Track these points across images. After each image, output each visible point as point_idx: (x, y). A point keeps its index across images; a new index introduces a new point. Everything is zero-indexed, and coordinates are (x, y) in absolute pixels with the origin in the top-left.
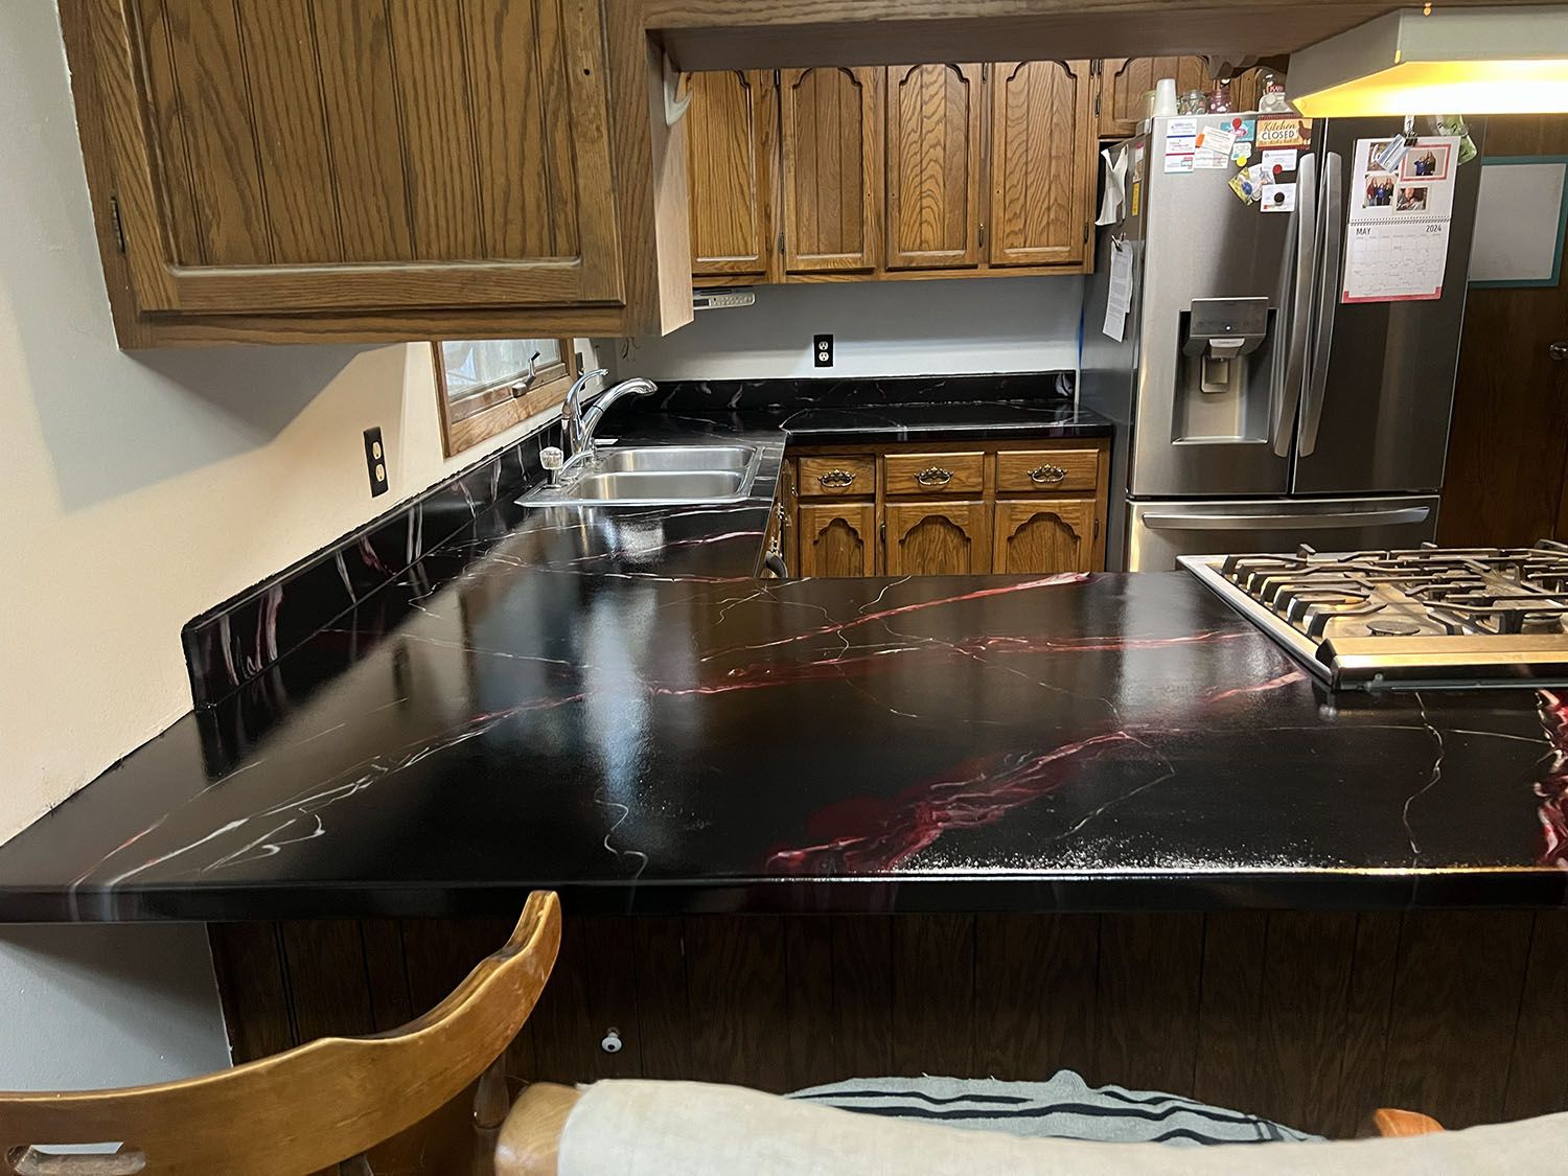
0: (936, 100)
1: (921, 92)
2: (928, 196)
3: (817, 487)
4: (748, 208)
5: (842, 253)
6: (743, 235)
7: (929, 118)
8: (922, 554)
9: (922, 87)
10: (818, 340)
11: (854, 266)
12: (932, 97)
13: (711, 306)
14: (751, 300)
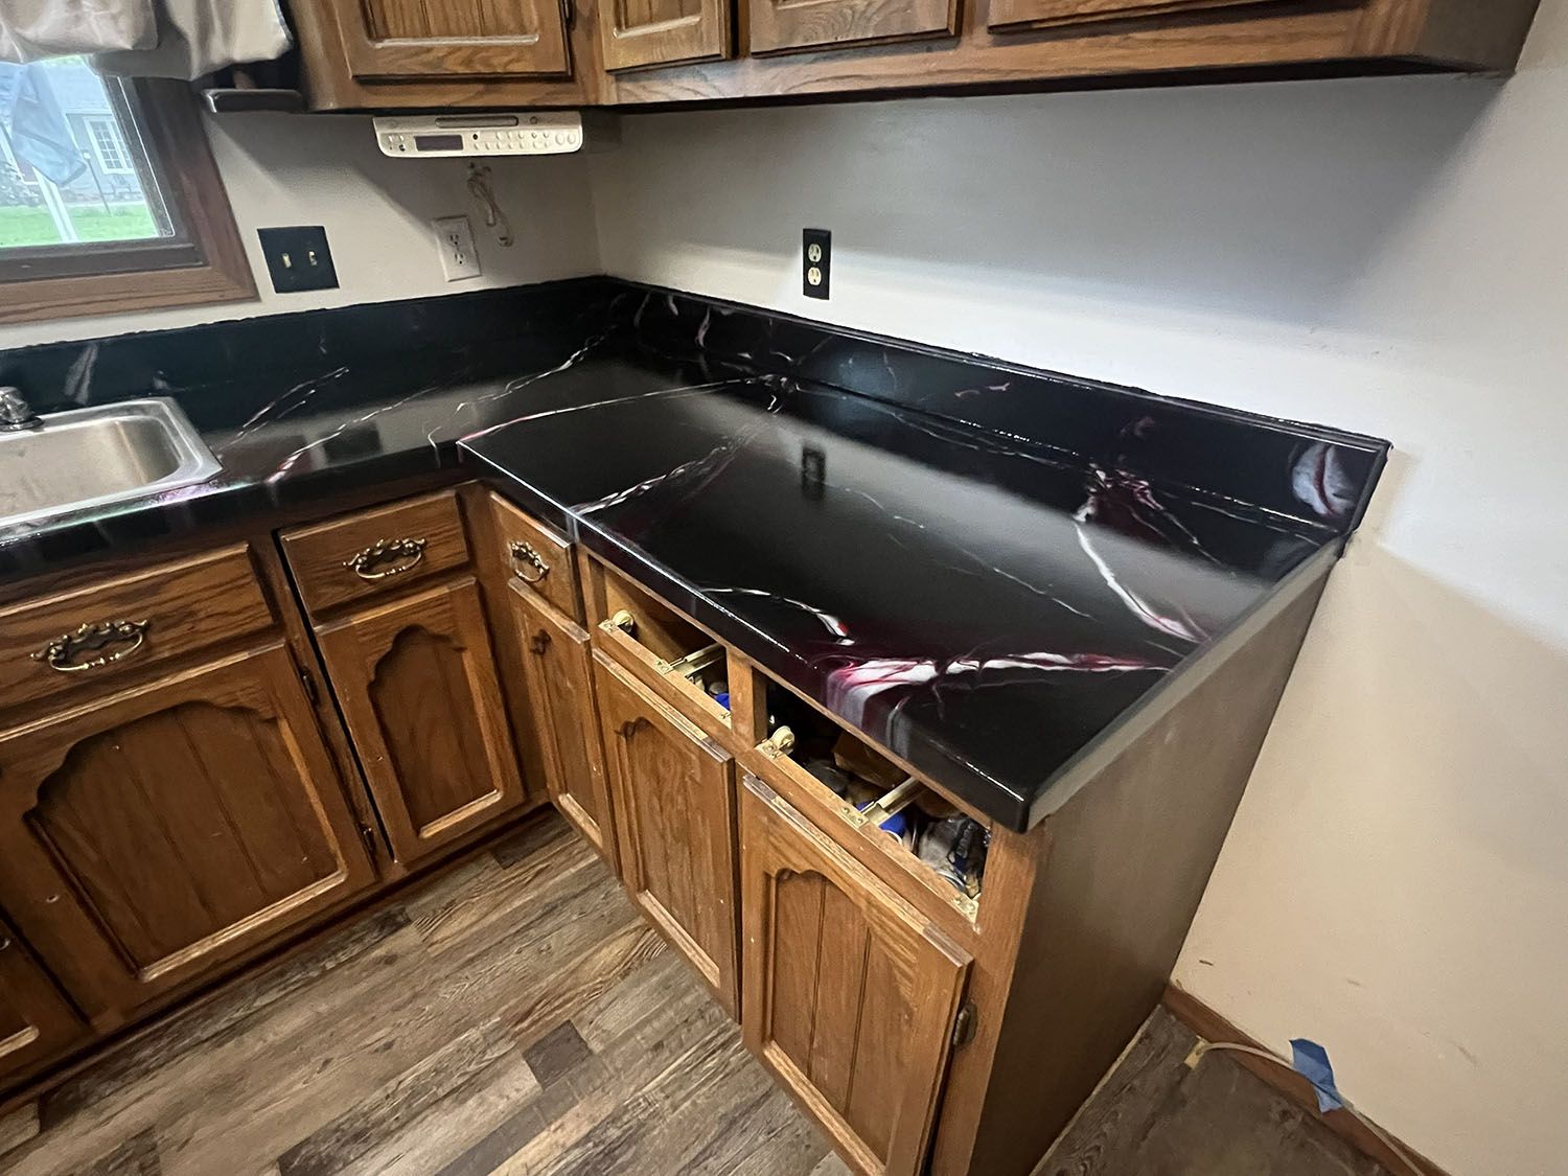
5: (680, 13)
8: (656, 778)
10: (809, 238)
13: (468, 150)
14: (566, 138)
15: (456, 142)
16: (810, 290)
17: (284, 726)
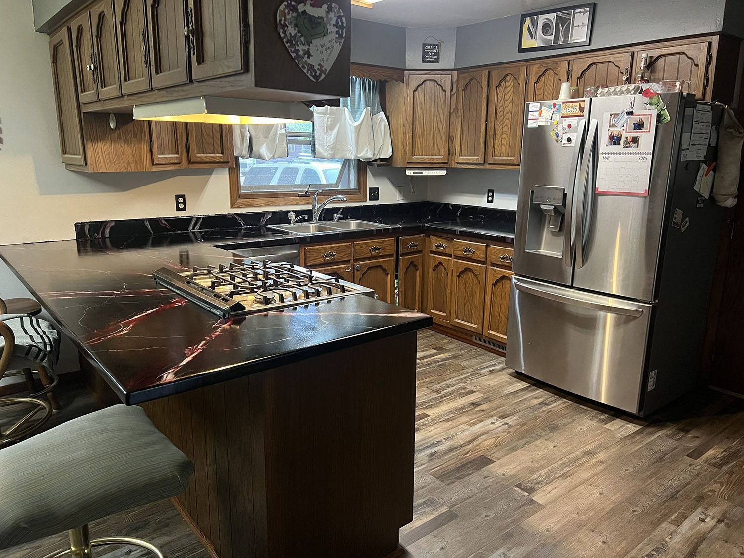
0: (510, 94)
1: (505, 90)
2: (505, 133)
3: (434, 248)
4: (442, 138)
5: (474, 156)
6: (438, 148)
7: (507, 101)
8: (465, 283)
9: (505, 88)
10: (489, 191)
11: (476, 162)
12: (509, 92)
13: (424, 174)
14: (444, 172)
15: (422, 173)
16: (488, 202)
17: (389, 276)
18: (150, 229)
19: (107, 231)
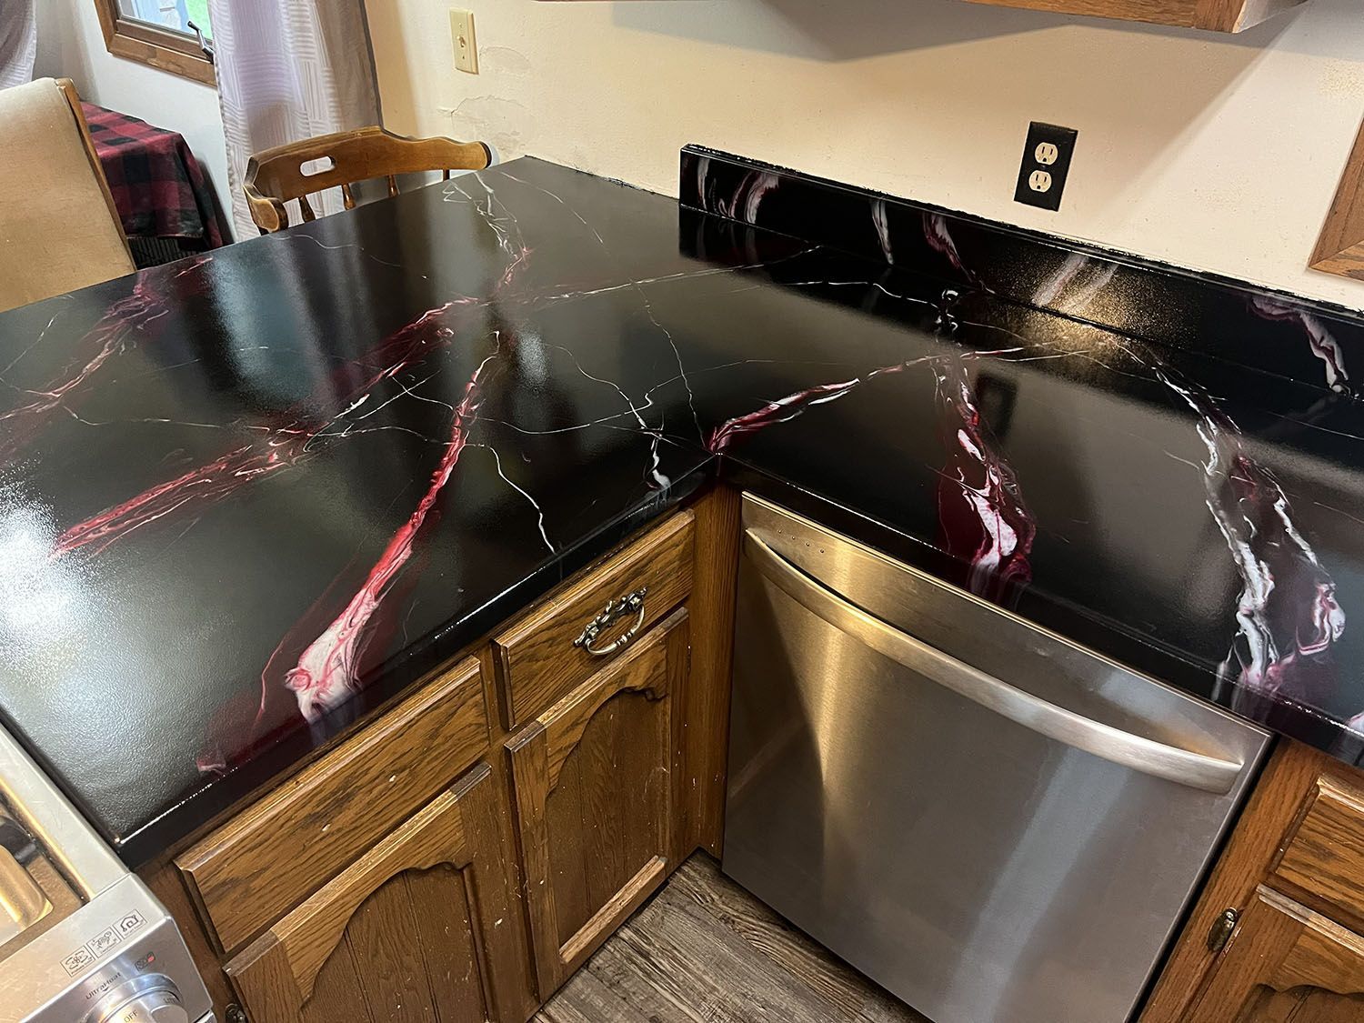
18: (887, 246)
19: (755, 201)
